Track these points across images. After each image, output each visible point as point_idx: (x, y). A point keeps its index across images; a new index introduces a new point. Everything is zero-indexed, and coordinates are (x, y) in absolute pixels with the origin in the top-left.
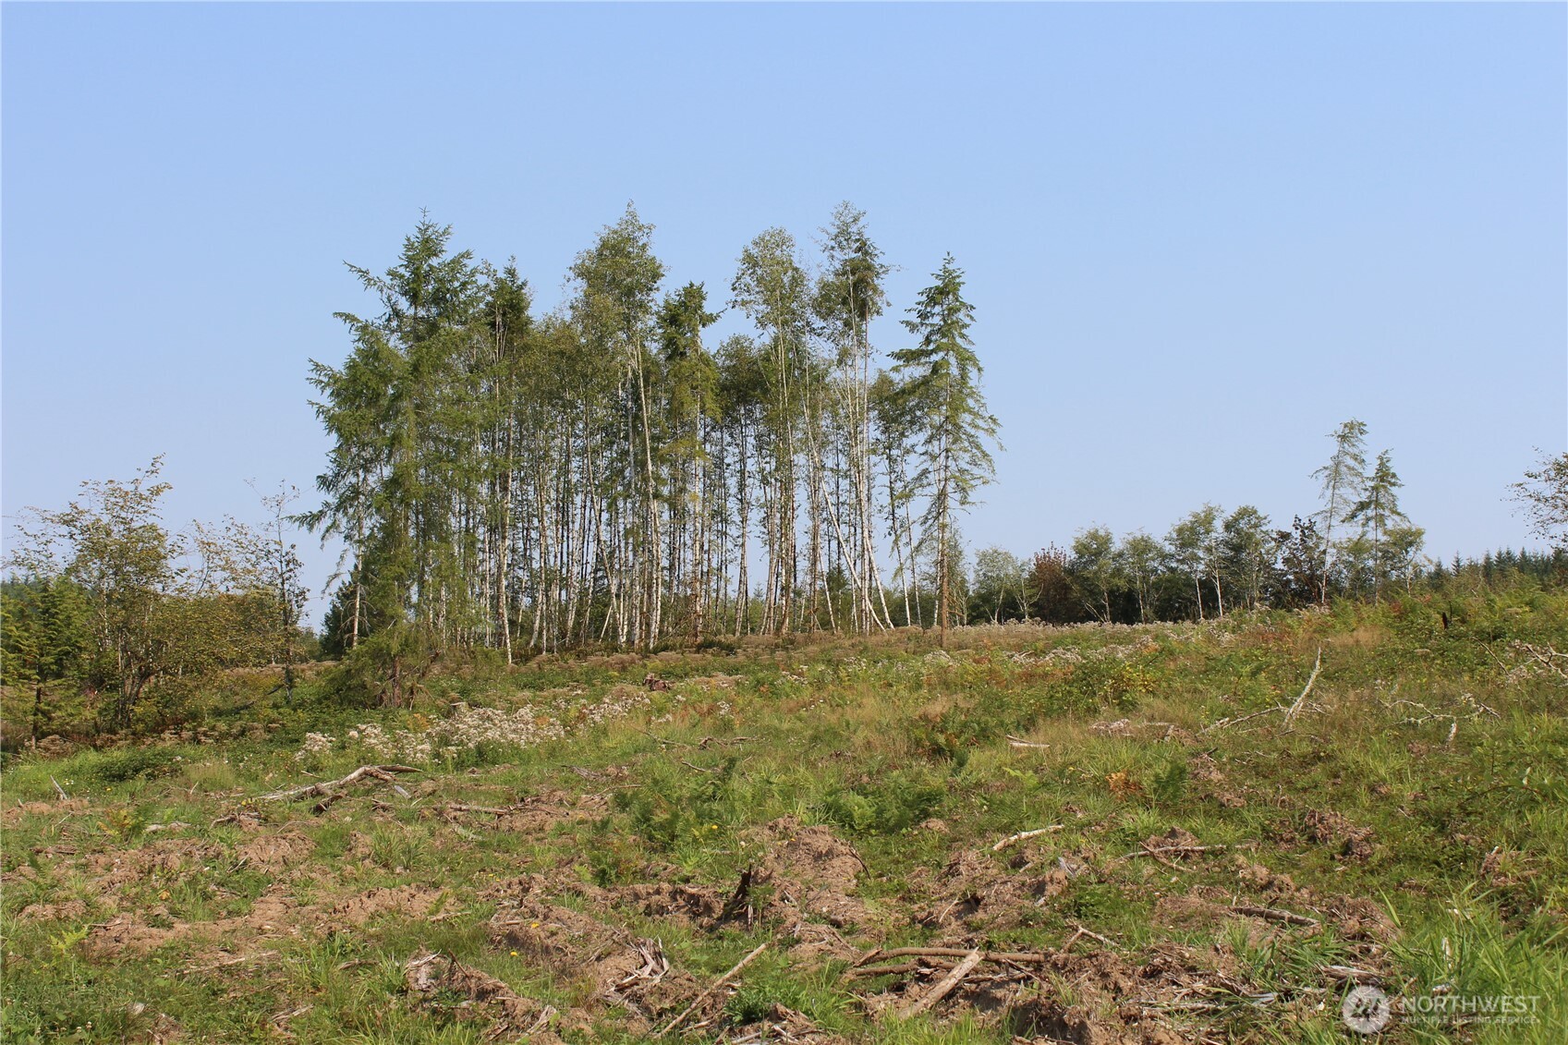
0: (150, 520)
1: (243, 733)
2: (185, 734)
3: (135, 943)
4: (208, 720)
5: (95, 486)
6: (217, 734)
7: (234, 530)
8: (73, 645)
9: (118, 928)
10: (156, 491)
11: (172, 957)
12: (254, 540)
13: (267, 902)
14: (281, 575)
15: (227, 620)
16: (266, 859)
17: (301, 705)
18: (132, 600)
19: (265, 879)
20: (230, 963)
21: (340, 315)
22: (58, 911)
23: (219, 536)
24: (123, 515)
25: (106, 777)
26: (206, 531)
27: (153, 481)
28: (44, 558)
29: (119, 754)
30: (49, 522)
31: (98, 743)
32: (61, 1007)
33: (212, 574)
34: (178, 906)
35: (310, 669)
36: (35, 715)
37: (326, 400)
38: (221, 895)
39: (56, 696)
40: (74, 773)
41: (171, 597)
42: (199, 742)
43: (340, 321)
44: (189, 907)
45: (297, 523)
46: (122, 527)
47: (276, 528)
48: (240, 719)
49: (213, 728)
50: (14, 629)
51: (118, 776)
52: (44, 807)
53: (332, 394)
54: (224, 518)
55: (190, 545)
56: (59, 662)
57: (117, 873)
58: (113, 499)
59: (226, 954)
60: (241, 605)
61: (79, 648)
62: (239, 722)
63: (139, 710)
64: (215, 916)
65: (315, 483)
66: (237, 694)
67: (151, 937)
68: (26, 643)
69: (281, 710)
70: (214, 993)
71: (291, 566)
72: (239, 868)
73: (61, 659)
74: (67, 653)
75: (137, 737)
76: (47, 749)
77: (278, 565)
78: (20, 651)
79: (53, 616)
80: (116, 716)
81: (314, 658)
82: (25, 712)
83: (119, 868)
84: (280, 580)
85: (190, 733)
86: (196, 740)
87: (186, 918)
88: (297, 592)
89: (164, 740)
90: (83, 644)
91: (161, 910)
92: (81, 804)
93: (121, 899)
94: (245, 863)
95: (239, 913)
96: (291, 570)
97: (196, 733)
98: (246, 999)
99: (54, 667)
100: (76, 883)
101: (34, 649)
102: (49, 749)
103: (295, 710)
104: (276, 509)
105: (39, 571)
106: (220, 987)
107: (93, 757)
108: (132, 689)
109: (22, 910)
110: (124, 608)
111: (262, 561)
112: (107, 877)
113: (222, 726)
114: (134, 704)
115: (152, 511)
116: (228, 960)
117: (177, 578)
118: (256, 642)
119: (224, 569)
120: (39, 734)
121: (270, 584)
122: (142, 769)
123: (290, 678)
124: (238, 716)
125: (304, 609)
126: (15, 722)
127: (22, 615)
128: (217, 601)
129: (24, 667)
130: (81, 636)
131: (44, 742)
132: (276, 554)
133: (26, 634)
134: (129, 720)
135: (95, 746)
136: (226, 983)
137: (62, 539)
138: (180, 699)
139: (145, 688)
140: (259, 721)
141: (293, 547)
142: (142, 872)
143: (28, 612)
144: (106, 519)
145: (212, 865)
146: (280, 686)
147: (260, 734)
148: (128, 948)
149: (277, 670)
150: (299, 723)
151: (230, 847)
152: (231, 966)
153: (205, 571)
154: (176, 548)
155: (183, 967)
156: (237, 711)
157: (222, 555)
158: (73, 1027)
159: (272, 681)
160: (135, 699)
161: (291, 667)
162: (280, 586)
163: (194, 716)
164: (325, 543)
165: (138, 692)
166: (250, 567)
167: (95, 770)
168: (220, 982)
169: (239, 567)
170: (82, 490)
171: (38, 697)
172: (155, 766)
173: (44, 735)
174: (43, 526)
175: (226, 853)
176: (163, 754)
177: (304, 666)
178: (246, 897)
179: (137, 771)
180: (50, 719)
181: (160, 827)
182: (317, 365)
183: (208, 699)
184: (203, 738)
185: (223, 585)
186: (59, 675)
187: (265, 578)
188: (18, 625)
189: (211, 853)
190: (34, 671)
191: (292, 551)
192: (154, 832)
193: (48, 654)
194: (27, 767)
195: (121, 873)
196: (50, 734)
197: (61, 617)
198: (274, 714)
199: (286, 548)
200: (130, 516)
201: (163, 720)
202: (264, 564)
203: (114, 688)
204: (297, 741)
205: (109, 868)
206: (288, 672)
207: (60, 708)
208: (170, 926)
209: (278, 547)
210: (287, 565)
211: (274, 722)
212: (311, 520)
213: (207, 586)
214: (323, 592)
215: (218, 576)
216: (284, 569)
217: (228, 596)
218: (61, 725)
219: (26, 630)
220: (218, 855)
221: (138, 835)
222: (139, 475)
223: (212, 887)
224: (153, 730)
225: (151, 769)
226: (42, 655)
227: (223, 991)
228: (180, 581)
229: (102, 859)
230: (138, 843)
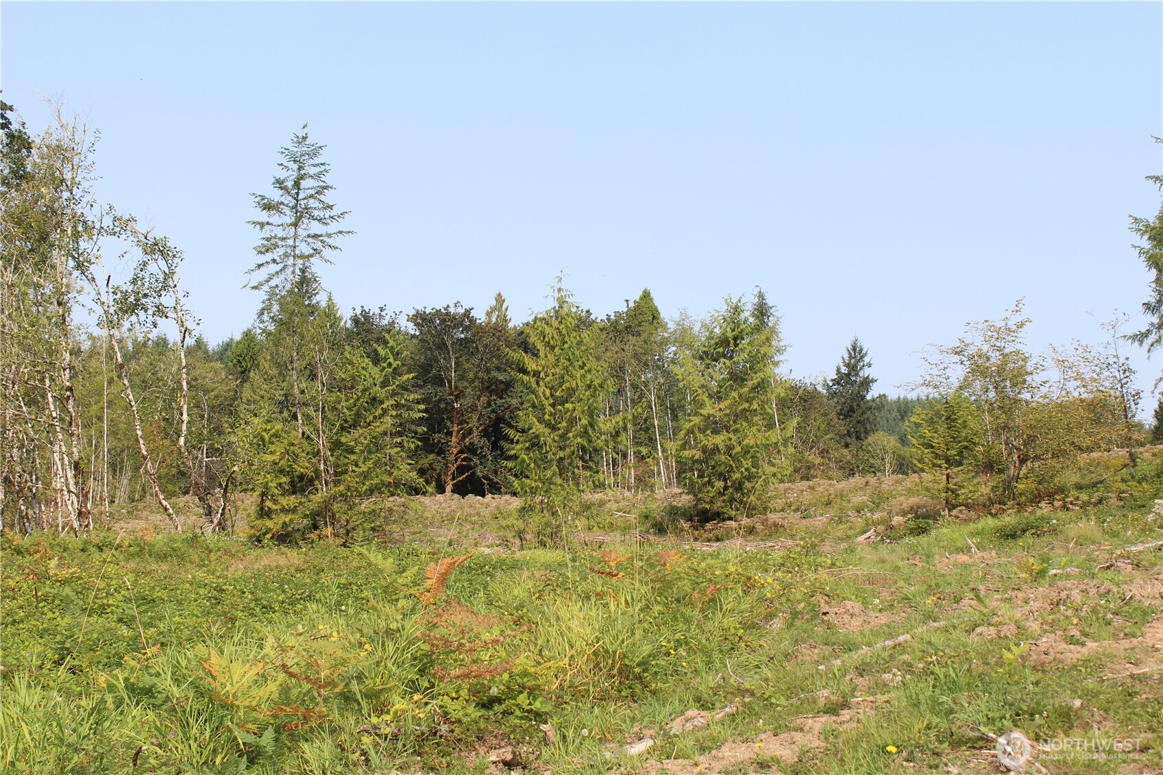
0: (1019, 347)
1: (1100, 501)
2: (1057, 504)
3: (1058, 656)
4: (1074, 493)
5: (975, 325)
6: (1080, 502)
7: (1081, 350)
8: (970, 441)
9: (1045, 645)
10: (1021, 325)
11: (1091, 667)
12: (1097, 355)
13: (1154, 627)
14: (1120, 381)
15: (1082, 417)
16: (1146, 595)
17: (1144, 479)
18: (1008, 406)
19: (1149, 611)
20: (1138, 672)
21: (1151, 178)
22: (999, 631)
23: (1071, 357)
24: (998, 344)
25: (1002, 536)
26: (1060, 352)
27: (1018, 318)
28: (944, 380)
29: (1009, 519)
30: (945, 354)
31: (993, 511)
32: (1022, 700)
33: (1067, 383)
34: (1087, 629)
35: (1147, 451)
36: (946, 492)
37: (1145, 243)
38: (1118, 622)
39: (961, 477)
40: (978, 534)
41: (1038, 402)
42: (1068, 509)
43: (1151, 182)
44: (1096, 630)
45: (1130, 341)
46: (998, 353)
47: (1113, 346)
48: (1097, 491)
49: (1077, 499)
50: (927, 431)
51: (1011, 535)
52: (963, 558)
53: (1149, 238)
54: (1072, 341)
55: (1049, 363)
56: (960, 453)
57: (1035, 605)
58: (989, 333)
59: (1132, 666)
60: (1091, 406)
61: (974, 443)
62: (1097, 494)
63: (1021, 486)
64: (1115, 637)
65: (1142, 309)
66: (1093, 473)
67: (1070, 652)
68: (936, 441)
69: (1129, 483)
70: (1130, 695)
71: (1127, 374)
72: (1127, 602)
73: (962, 452)
74: (966, 447)
75: (1021, 507)
76: (957, 517)
77: (1117, 374)
78: (932, 447)
79: (954, 420)
80: (1004, 491)
81: (1149, 443)
82: (939, 491)
83: (1034, 601)
84: (1120, 385)
85: (1061, 502)
86: (1065, 507)
87: (1094, 639)
88: (1133, 393)
89: (1041, 508)
90: (977, 440)
91: (1075, 632)
92: (991, 555)
93: (1042, 624)
94: (1131, 598)
95: (1134, 636)
96: (1127, 377)
97: (1065, 503)
98: (1156, 700)
99: (957, 458)
100: (1005, 612)
101: (942, 445)
102: (958, 517)
103: (1139, 483)
104: (1112, 332)
105: (941, 389)
106: (1134, 690)
107: (990, 522)
108: (1014, 472)
109: (973, 630)
110: (1004, 412)
111: (1104, 371)
112: (1028, 608)
113: (1084, 497)
114: (1017, 482)
115: (1018, 340)
116: (1136, 671)
117: (1042, 388)
118: (1104, 432)
119: (1076, 380)
120: (951, 506)
121: (1112, 388)
122: (1027, 530)
123: (1133, 457)
124: (1095, 489)
125: (1139, 406)
126: (932, 498)
127: (931, 422)
128: (1073, 403)
129: (935, 459)
130: (975, 435)
131: (954, 512)
132: (1115, 366)
133: (936, 435)
134: (1014, 494)
135: (991, 514)
136: (1138, 688)
137: (955, 365)
138: (1050, 477)
139: (1024, 470)
140: (1112, 492)
141: (1127, 359)
142: (1052, 604)
143: (935, 419)
144: (985, 348)
145: (1106, 599)
146: (1126, 466)
147: (1114, 501)
148: (1055, 659)
149: (1121, 453)
150: (1144, 492)
151: (1118, 585)
152: (1139, 675)
153: (1062, 381)
154: (1039, 366)
155: (1102, 674)
156: (1094, 485)
157: (1074, 369)
158: (1032, 715)
159: (1121, 462)
160: (1017, 478)
161: (1133, 451)
162: (1120, 389)
163: (1061, 490)
164: (1151, 354)
165: (1019, 474)
166: (1096, 377)
167: (993, 531)
168: (1133, 686)
169: (1087, 377)
170: (966, 329)
171: (948, 480)
172: (1037, 527)
173: (954, 507)
174: (941, 357)
175: (1115, 590)
176: (1042, 518)
177: (1142, 449)
178: (1136, 623)
179: (1024, 531)
180: (958, 495)
181: (1058, 571)
182: (1136, 219)
183: (1070, 477)
184: (1071, 506)
185: (1076, 391)
186: (960, 464)
187: (1107, 384)
188: (930, 428)
189: (1102, 590)
190: (944, 461)
191: (1127, 362)
192: (1055, 575)
193: (953, 448)
194: (945, 530)
195: (1037, 604)
196: (958, 506)
197: (959, 422)
198: (1123, 486)
199: (1122, 360)
200: (1003, 346)
201: (1039, 494)
202: (1106, 373)
203: (1000, 471)
204: (1144, 506)
205: (1026, 602)
206: (1131, 454)
207: (963, 487)
208: (1083, 644)
209: (1116, 360)
210: (1124, 373)
211: (1123, 492)
212: (1141, 337)
213: (1064, 393)
214: (1153, 392)
215: (1072, 385)
216: (1122, 376)
217: (1081, 399)
218: (966, 499)
219: (936, 432)
220: (1108, 592)
221: (1044, 577)
222: (1008, 314)
223: (1110, 616)
224: (1032, 501)
225: (1035, 529)
226: (948, 450)
227: (1136, 693)
228: (1044, 390)
229: (1020, 595)
230: (1045, 582)
